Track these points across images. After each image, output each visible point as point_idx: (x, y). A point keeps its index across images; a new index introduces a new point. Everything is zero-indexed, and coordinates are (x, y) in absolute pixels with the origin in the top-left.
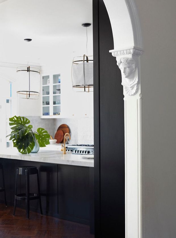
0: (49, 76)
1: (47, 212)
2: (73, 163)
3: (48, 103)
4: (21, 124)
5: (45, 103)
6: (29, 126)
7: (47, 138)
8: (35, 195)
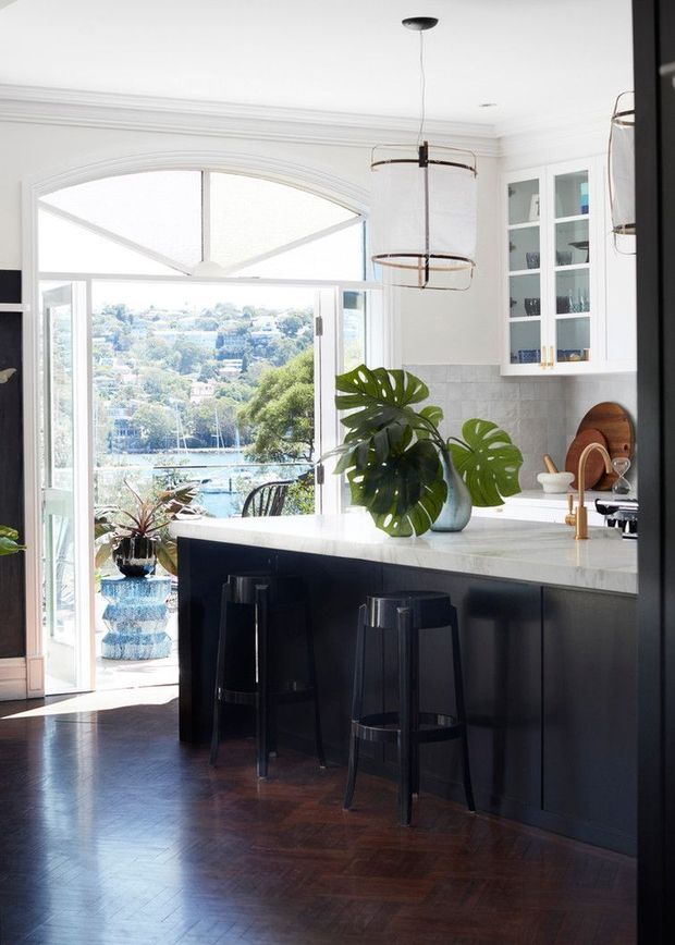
0: (537, 180)
1: (495, 801)
2: (602, 579)
3: (533, 307)
4: (388, 402)
5: (521, 304)
6: (427, 410)
7: (508, 466)
8: (442, 721)
